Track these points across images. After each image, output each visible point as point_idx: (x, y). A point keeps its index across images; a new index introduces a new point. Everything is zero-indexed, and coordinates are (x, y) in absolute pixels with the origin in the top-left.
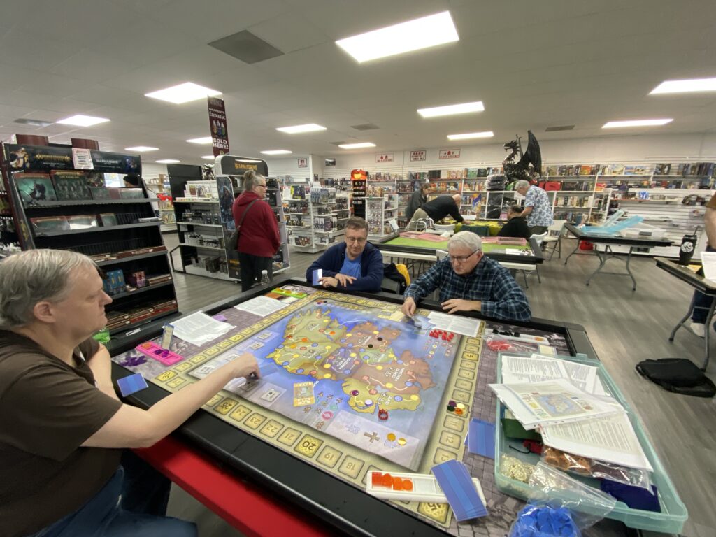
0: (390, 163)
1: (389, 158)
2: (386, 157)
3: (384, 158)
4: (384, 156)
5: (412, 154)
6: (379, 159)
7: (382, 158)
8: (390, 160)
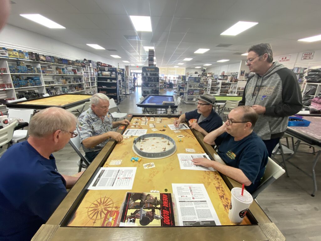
0: (287, 62)
1: (287, 59)
2: (286, 58)
3: (284, 59)
4: (284, 58)
5: (304, 55)
6: (281, 59)
7: (283, 59)
8: (288, 60)
